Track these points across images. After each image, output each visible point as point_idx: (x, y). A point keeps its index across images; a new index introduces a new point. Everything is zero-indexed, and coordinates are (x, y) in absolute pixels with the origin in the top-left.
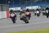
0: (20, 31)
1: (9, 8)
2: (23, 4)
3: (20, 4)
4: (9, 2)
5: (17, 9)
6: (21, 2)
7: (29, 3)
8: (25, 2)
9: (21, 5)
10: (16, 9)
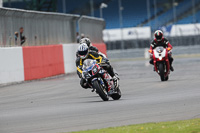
0: (148, 124)
1: (104, 28)
2: (160, 13)
3: (149, 16)
4: (103, 5)
5: (137, 34)
6: (152, 6)
7: (186, 12)
8: (167, 5)
9: (153, 17)
10: (130, 33)
